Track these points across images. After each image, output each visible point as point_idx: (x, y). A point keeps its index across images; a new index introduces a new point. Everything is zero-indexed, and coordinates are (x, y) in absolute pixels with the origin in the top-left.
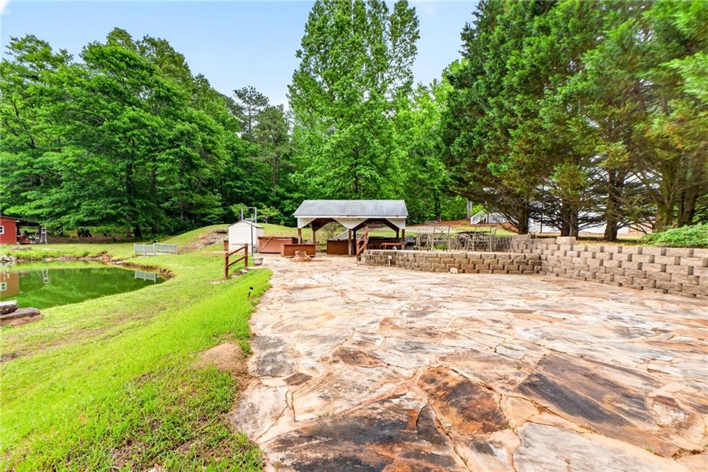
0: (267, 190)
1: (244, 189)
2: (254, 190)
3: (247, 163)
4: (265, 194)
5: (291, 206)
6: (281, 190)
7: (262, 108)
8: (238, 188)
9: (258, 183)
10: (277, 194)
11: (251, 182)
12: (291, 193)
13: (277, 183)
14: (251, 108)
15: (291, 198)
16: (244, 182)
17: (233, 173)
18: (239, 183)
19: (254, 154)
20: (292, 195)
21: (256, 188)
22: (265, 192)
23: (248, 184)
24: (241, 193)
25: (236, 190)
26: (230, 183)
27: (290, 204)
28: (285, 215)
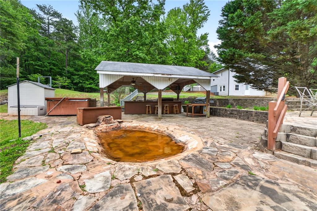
0: (61, 69)
1: (43, 67)
2: (51, 69)
3: (46, 50)
4: (60, 72)
5: (78, 79)
6: (72, 70)
7: (58, 20)
8: (39, 66)
9: (54, 65)
10: (68, 72)
11: (49, 63)
12: (78, 71)
13: (69, 65)
14: (50, 19)
15: (78, 75)
16: (44, 63)
17: (34, 56)
18: (39, 63)
19: (51, 45)
20: (79, 73)
21: (53, 67)
22: (60, 70)
23: (46, 64)
24: (41, 70)
25: (36, 67)
26: (32, 62)
27: (78, 78)
28: (74, 85)
